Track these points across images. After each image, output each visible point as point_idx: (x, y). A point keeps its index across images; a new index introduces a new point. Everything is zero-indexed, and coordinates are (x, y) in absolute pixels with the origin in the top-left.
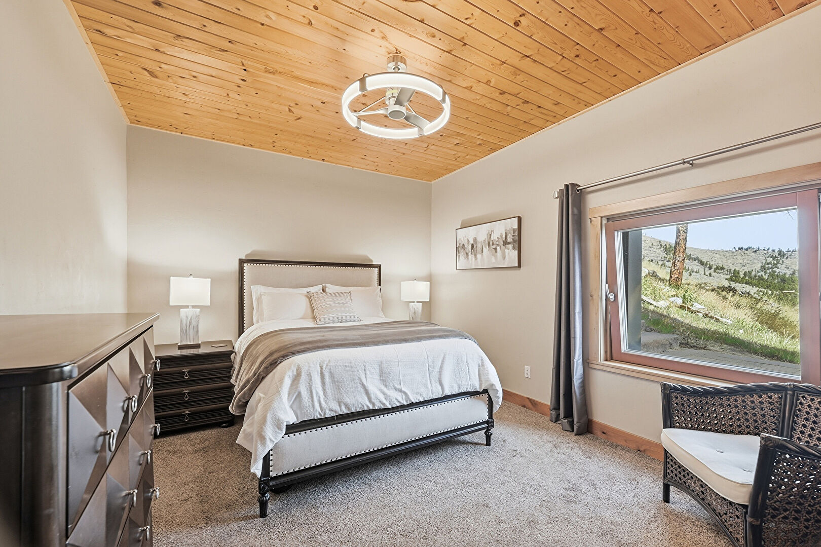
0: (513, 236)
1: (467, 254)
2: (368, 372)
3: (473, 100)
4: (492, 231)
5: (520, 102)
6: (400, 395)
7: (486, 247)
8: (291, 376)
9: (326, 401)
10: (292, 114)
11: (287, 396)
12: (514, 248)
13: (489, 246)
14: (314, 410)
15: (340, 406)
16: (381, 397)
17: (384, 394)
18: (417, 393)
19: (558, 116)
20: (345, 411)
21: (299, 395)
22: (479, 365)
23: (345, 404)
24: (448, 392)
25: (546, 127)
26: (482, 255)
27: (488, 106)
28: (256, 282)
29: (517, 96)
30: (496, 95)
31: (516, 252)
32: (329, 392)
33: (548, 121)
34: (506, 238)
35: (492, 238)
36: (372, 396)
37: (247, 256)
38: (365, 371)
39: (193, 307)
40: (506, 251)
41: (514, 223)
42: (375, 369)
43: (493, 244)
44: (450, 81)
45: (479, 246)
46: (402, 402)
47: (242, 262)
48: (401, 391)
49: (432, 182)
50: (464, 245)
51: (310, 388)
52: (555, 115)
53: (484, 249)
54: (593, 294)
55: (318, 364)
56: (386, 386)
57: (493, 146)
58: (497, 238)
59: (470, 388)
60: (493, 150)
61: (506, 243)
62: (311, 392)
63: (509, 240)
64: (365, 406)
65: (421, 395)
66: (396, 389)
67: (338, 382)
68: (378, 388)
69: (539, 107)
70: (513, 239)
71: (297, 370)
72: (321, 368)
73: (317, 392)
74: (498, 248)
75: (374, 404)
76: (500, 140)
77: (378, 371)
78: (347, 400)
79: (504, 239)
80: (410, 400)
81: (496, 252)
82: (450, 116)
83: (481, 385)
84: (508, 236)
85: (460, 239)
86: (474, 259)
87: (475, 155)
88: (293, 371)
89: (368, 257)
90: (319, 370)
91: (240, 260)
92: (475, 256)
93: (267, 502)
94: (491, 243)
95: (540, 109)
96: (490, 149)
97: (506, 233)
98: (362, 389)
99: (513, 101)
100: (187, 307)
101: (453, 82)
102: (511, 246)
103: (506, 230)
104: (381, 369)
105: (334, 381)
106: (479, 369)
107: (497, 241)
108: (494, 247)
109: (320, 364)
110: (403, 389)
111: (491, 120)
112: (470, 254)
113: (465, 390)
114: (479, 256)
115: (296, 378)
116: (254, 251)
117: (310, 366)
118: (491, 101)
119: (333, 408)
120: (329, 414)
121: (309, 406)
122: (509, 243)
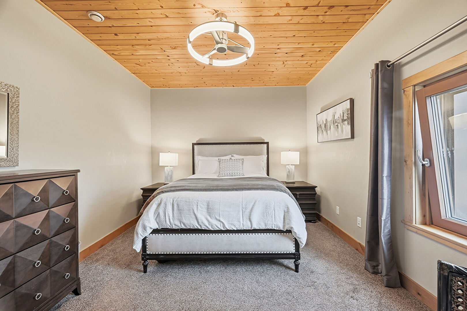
0: (348, 114)
1: (323, 131)
2: (199, 207)
3: (287, 22)
4: (335, 113)
5: (326, 9)
6: (219, 224)
7: (332, 125)
8: (157, 204)
9: (173, 220)
10: (199, 66)
11: (153, 214)
12: (348, 124)
13: (334, 124)
14: (166, 223)
15: (180, 224)
16: (205, 223)
17: (208, 220)
18: (232, 224)
19: (372, 7)
20: (183, 227)
21: (159, 214)
22: (284, 211)
23: (183, 223)
24: (256, 226)
25: (368, 20)
26: (330, 131)
27: (301, 22)
28: (199, 154)
29: (319, 5)
30: (302, 12)
31: (349, 127)
32: (175, 215)
33: (365, 15)
34: (343, 116)
35: (335, 118)
36: (200, 221)
37: (197, 141)
38: (197, 205)
39: (170, 166)
40: (344, 126)
41: (347, 104)
42: (204, 205)
43: (336, 122)
44: (261, 16)
45: (328, 124)
46: (220, 227)
47: (193, 144)
48: (220, 221)
49: (307, 85)
50: (321, 125)
51: (165, 211)
52: (368, 7)
53: (331, 126)
54: (407, 159)
55: (172, 198)
56: (210, 216)
57: (332, 49)
58: (338, 117)
59: (275, 227)
60: (334, 52)
61: (343, 120)
62: (165, 214)
63: (345, 118)
64: (195, 226)
65: (234, 225)
66: (216, 219)
67: (181, 210)
68: (205, 217)
69: (347, 6)
70: (347, 117)
71: (161, 201)
72: (173, 201)
73: (168, 214)
74: (339, 125)
75: (201, 226)
76: (334, 43)
77: (206, 206)
78: (184, 221)
79: (342, 118)
80: (226, 228)
81: (338, 128)
82: (254, 39)
83: (284, 226)
84: (345, 115)
85: (319, 121)
86: (326, 134)
87: (322, 60)
88: (158, 201)
89: (261, 138)
90: (172, 202)
91: (193, 143)
92: (327, 132)
93: (147, 265)
94: (335, 122)
95: (349, 8)
96: (331, 52)
97: (343, 113)
98: (194, 216)
99: (320, 11)
100: (168, 166)
101: (263, 15)
102: (346, 122)
103: (343, 111)
104: (208, 205)
105: (179, 209)
106: (284, 214)
107: (338, 120)
108: (336, 124)
109: (173, 199)
110: (221, 220)
111: (314, 31)
112: (324, 131)
113: (271, 228)
114: (329, 132)
115: (159, 205)
116: (200, 139)
117: (167, 200)
118: (301, 17)
119: (176, 224)
120: (174, 227)
121: (164, 221)
122: (345, 120)
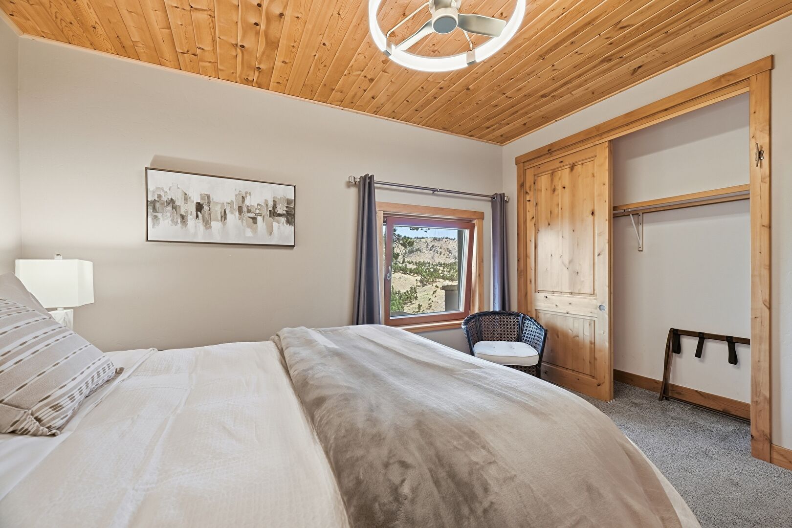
0: (288, 207)
1: (182, 216)
4: (248, 192)
7: (233, 213)
12: (288, 223)
13: (240, 212)
26: (224, 224)
31: (292, 228)
34: (274, 207)
35: (247, 203)
40: (275, 224)
41: (288, 192)
43: (249, 212)
45: (216, 209)
50: (171, 200)
53: (229, 216)
58: (258, 204)
61: (274, 214)
63: (280, 211)
70: (287, 211)
74: (259, 219)
79: (271, 209)
81: (255, 223)
84: (278, 206)
85: (159, 189)
86: (202, 227)
92: (206, 222)
94: (245, 209)
97: (274, 201)
102: (281, 219)
103: (274, 197)
107: (257, 208)
108: (251, 215)
112: (190, 217)
114: (215, 224)
122: (279, 215)
